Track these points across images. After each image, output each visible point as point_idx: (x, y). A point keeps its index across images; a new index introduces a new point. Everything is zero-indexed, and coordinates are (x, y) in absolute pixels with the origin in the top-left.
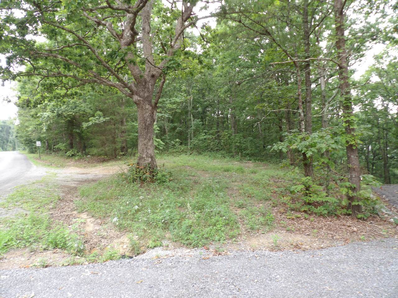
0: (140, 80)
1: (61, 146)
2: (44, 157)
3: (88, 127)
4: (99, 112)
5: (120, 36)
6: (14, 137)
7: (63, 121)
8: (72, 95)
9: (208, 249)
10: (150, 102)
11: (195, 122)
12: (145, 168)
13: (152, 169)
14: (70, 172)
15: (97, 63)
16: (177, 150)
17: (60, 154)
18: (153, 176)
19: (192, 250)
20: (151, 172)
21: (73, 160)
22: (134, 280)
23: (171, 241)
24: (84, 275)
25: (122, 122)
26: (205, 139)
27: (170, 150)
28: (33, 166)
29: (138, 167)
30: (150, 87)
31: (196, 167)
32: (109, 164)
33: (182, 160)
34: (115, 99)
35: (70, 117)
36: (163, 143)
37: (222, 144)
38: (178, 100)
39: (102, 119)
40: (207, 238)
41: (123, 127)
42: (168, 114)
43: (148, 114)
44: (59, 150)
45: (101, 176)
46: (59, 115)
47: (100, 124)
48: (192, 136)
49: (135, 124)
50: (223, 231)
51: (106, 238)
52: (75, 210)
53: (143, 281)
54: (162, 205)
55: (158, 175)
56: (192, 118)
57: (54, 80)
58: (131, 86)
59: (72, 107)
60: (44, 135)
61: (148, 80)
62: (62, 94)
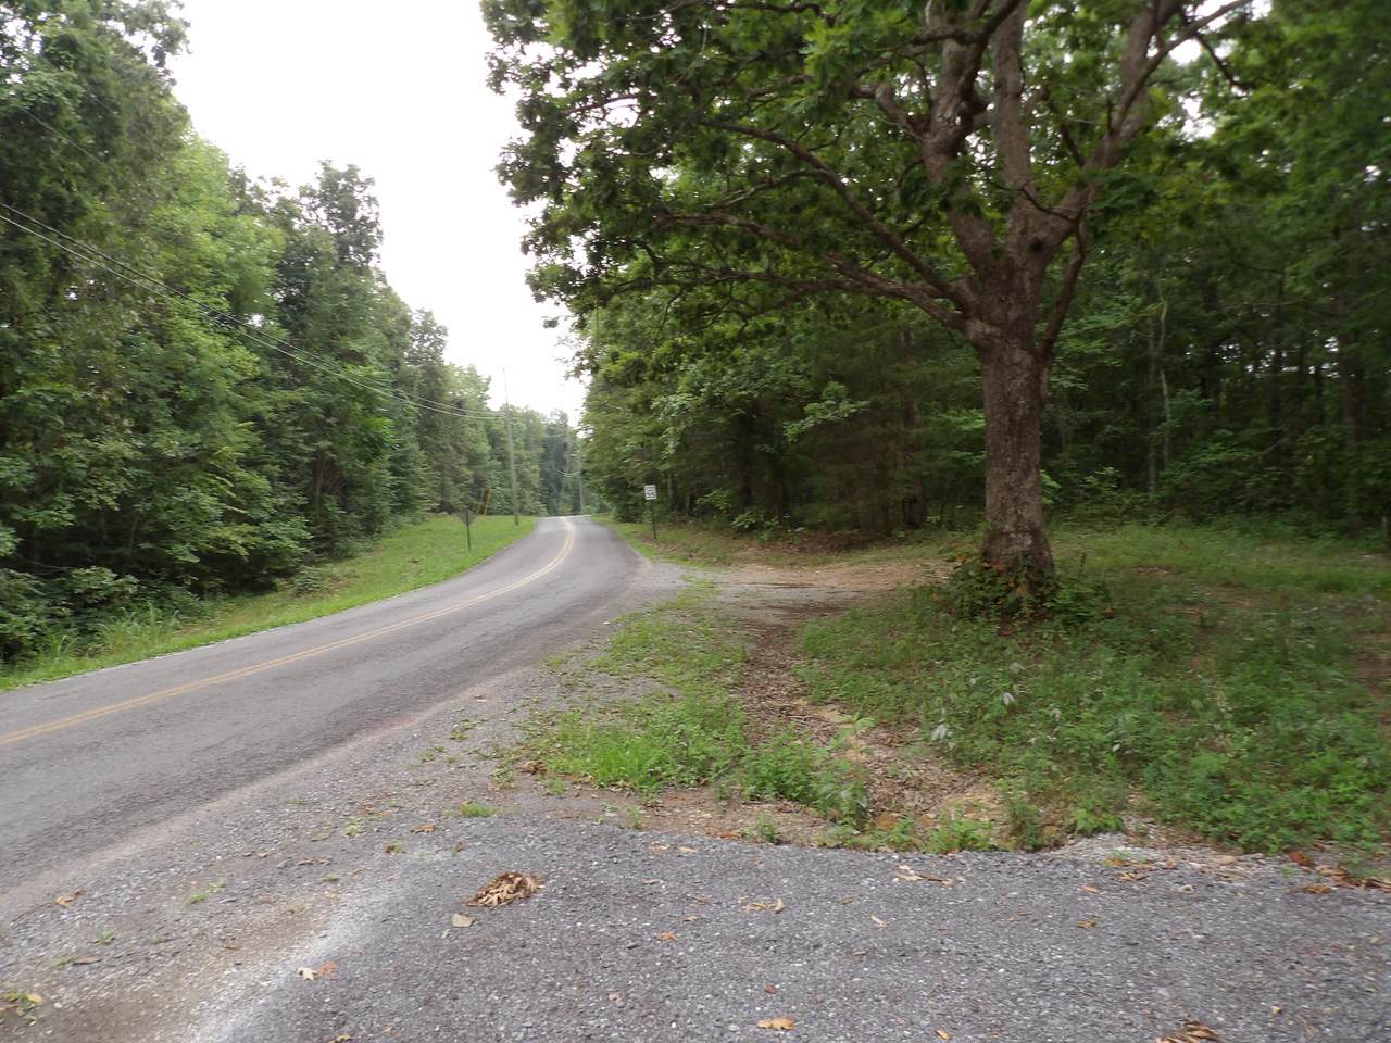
0: (989, 266)
1: (719, 497)
2: (664, 533)
3: (801, 436)
4: (834, 386)
5: (922, 126)
6: (576, 474)
7: (721, 420)
8: (758, 333)
9: (1311, 864)
10: (1026, 340)
11: (1178, 402)
12: (1009, 570)
13: (1038, 571)
14: (750, 579)
15: (851, 224)
16: (1105, 508)
17: (712, 526)
18: (1043, 598)
19: (1242, 858)
20: (1034, 586)
21: (755, 542)
22: (1066, 917)
23: (1153, 819)
24: (900, 879)
25: (908, 416)
26: (1219, 465)
27: (1080, 508)
28: (641, 559)
29: (986, 565)
30: (1027, 284)
31: (1192, 572)
32: (867, 557)
33: (1129, 544)
34: (887, 336)
35: (743, 406)
36: (1054, 484)
37: (1298, 482)
38: (1108, 321)
39: (846, 407)
40: (1297, 826)
41: (914, 432)
42: (1072, 377)
43: (1019, 382)
44: (709, 510)
45: (852, 595)
46: (712, 401)
47: (836, 424)
48: (1166, 454)
49: (951, 418)
50: (1364, 809)
51: (916, 788)
52: (799, 696)
53: (1099, 924)
54: (1096, 697)
55: (1061, 594)
56: (1165, 385)
57: (707, 294)
58: (958, 289)
59: (750, 373)
60: (667, 466)
61: (1019, 261)
62: (729, 335)
